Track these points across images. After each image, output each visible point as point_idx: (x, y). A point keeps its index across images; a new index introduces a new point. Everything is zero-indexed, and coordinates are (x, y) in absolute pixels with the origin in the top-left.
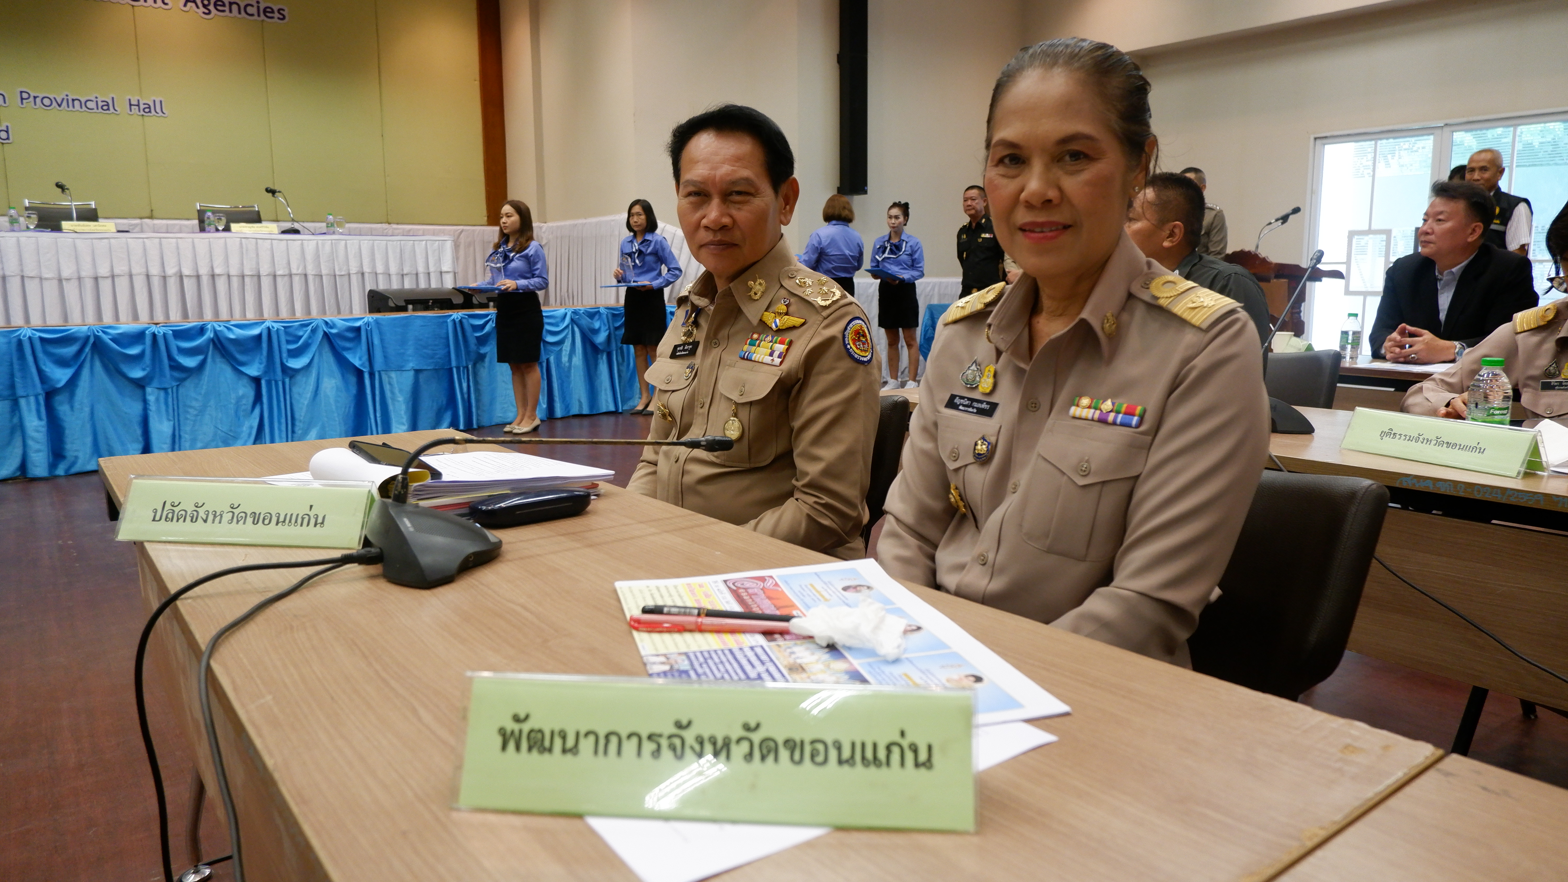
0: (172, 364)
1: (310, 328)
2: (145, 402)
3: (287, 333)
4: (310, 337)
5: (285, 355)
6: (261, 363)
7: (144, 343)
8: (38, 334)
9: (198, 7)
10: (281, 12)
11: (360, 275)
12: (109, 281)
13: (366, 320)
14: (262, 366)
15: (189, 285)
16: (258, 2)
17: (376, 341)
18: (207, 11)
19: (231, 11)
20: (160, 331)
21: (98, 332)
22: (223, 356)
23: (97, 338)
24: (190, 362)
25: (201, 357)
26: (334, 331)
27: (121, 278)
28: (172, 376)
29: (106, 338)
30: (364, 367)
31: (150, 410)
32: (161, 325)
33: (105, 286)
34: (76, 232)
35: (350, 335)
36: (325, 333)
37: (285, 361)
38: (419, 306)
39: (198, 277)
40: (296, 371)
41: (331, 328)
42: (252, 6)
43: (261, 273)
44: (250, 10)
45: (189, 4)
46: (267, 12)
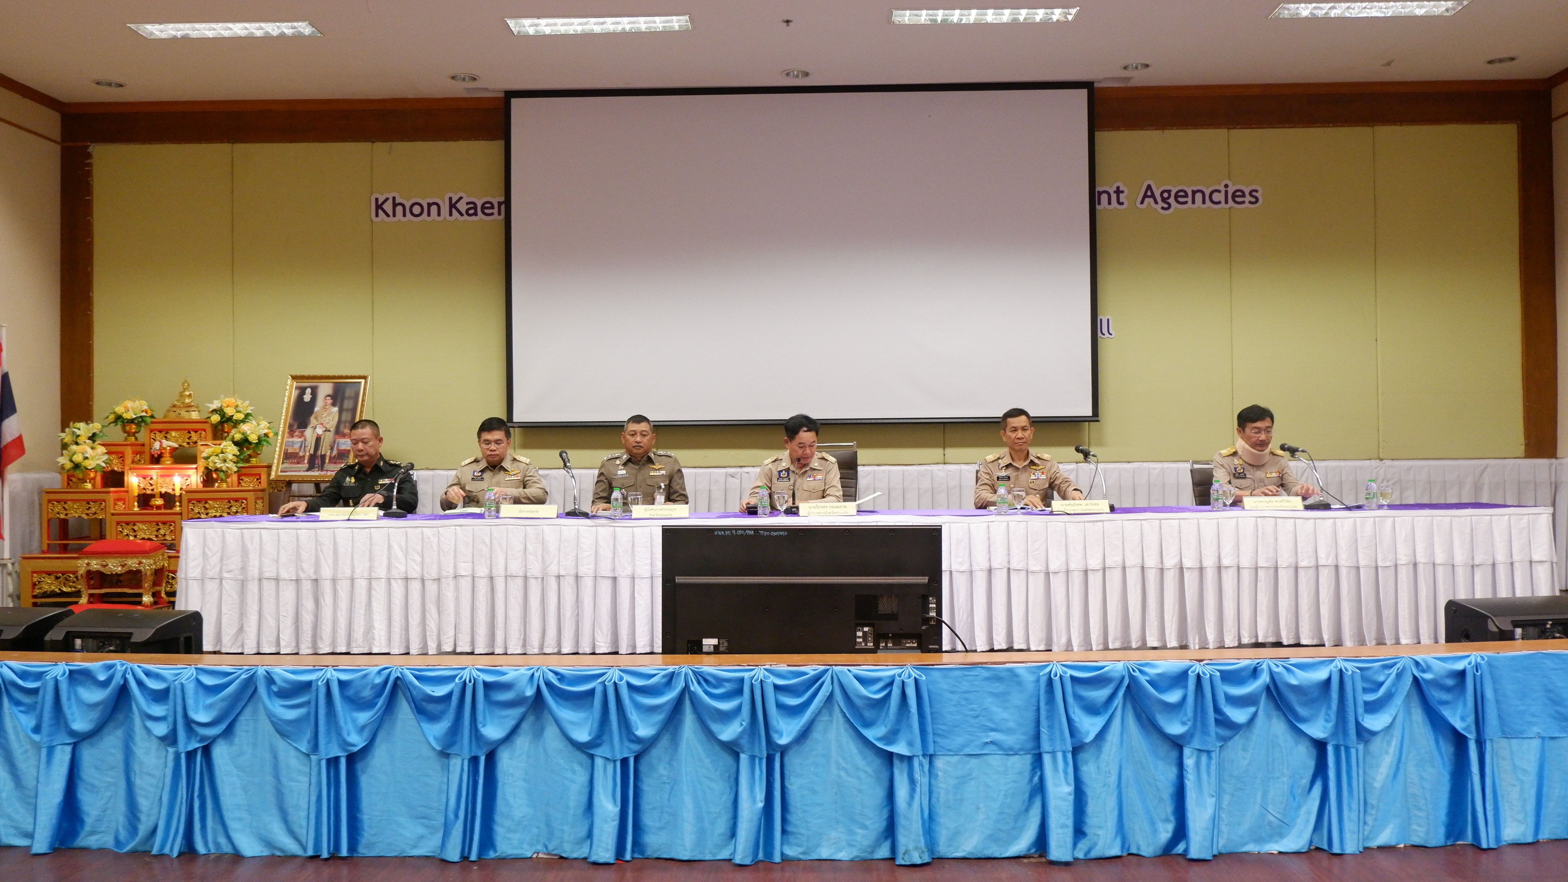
0: (1218, 717)
1: (1394, 671)
2: (1181, 765)
3: (1364, 679)
4: (1393, 684)
5: (1361, 710)
6: (1327, 721)
7: (1186, 687)
8: (1070, 672)
9: (1156, 202)
10: (1254, 193)
11: (1411, 566)
12: (1100, 574)
13: (1472, 659)
14: (1330, 725)
15: (1191, 579)
16: (1226, 186)
17: (1489, 694)
18: (1166, 206)
19: (1193, 202)
20: (1206, 670)
21: (1134, 671)
22: (1278, 707)
23: (1132, 678)
24: (1239, 715)
25: (1252, 709)
26: (1428, 676)
27: (1114, 571)
28: (1217, 734)
29: (1143, 679)
30: (1470, 732)
31: (1188, 780)
32: (1205, 662)
33: (1095, 581)
34: (1068, 514)
35: (1450, 682)
36: (1415, 679)
37: (1360, 719)
38: (1531, 630)
39: (1201, 569)
40: (1373, 734)
41: (1424, 671)
42: (1219, 191)
43: (1279, 563)
44: (1216, 197)
45: (1147, 200)
46: (1237, 196)
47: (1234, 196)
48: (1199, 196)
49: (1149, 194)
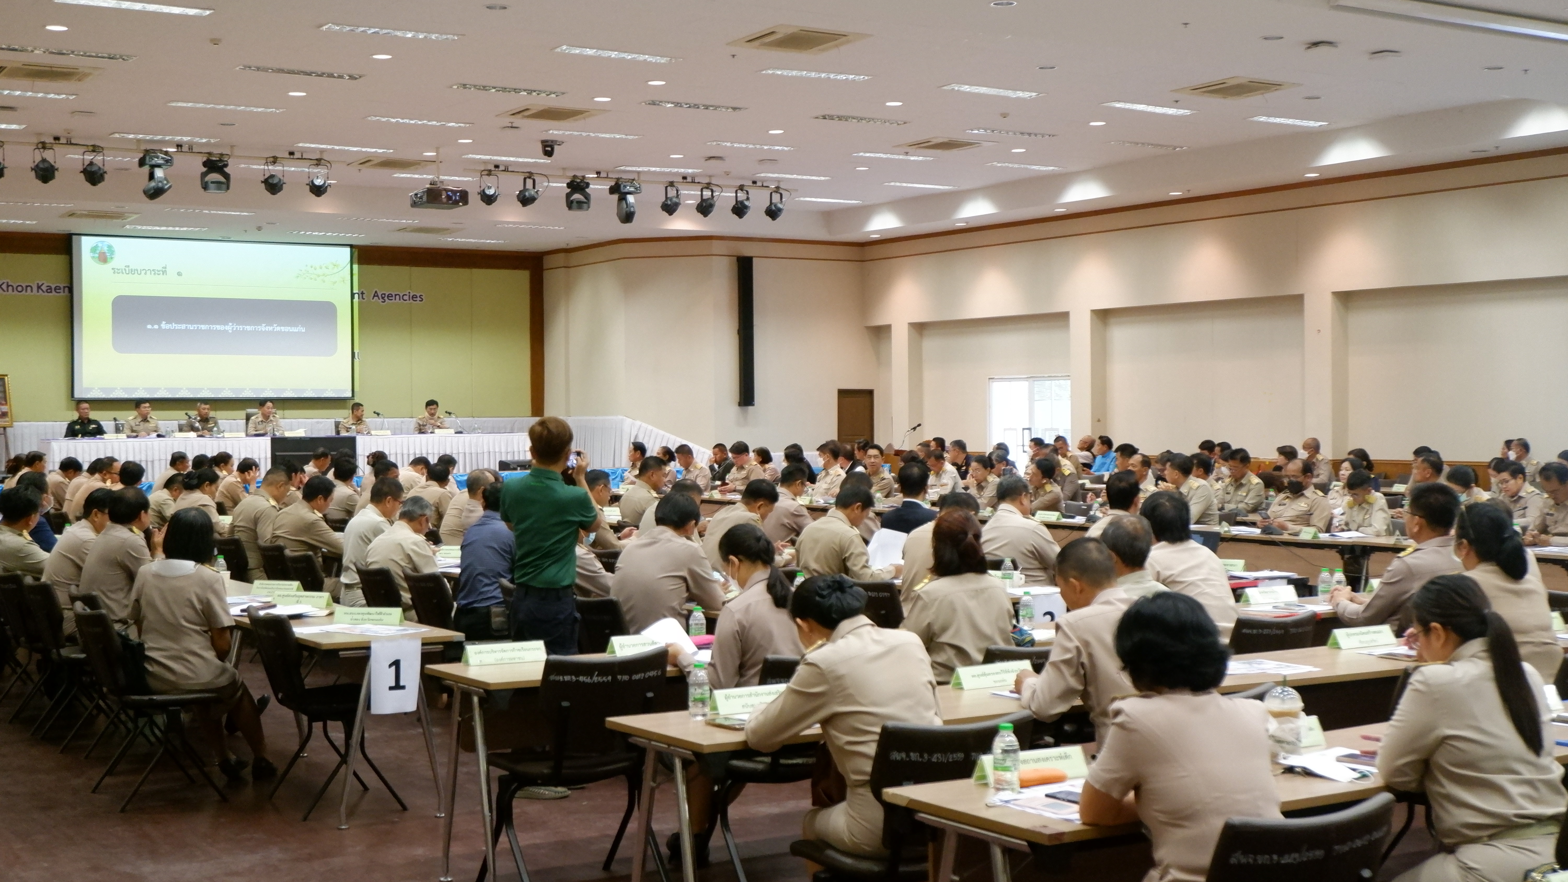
9: (379, 299)
10: (421, 297)
16: (409, 293)
19: (395, 299)
42: (406, 295)
44: (405, 298)
45: (375, 298)
46: (414, 297)
47: (413, 297)
48: (397, 297)
49: (376, 295)
